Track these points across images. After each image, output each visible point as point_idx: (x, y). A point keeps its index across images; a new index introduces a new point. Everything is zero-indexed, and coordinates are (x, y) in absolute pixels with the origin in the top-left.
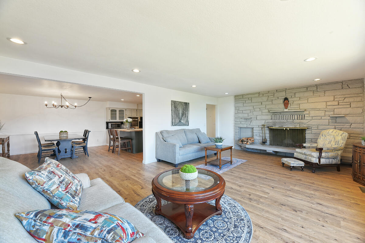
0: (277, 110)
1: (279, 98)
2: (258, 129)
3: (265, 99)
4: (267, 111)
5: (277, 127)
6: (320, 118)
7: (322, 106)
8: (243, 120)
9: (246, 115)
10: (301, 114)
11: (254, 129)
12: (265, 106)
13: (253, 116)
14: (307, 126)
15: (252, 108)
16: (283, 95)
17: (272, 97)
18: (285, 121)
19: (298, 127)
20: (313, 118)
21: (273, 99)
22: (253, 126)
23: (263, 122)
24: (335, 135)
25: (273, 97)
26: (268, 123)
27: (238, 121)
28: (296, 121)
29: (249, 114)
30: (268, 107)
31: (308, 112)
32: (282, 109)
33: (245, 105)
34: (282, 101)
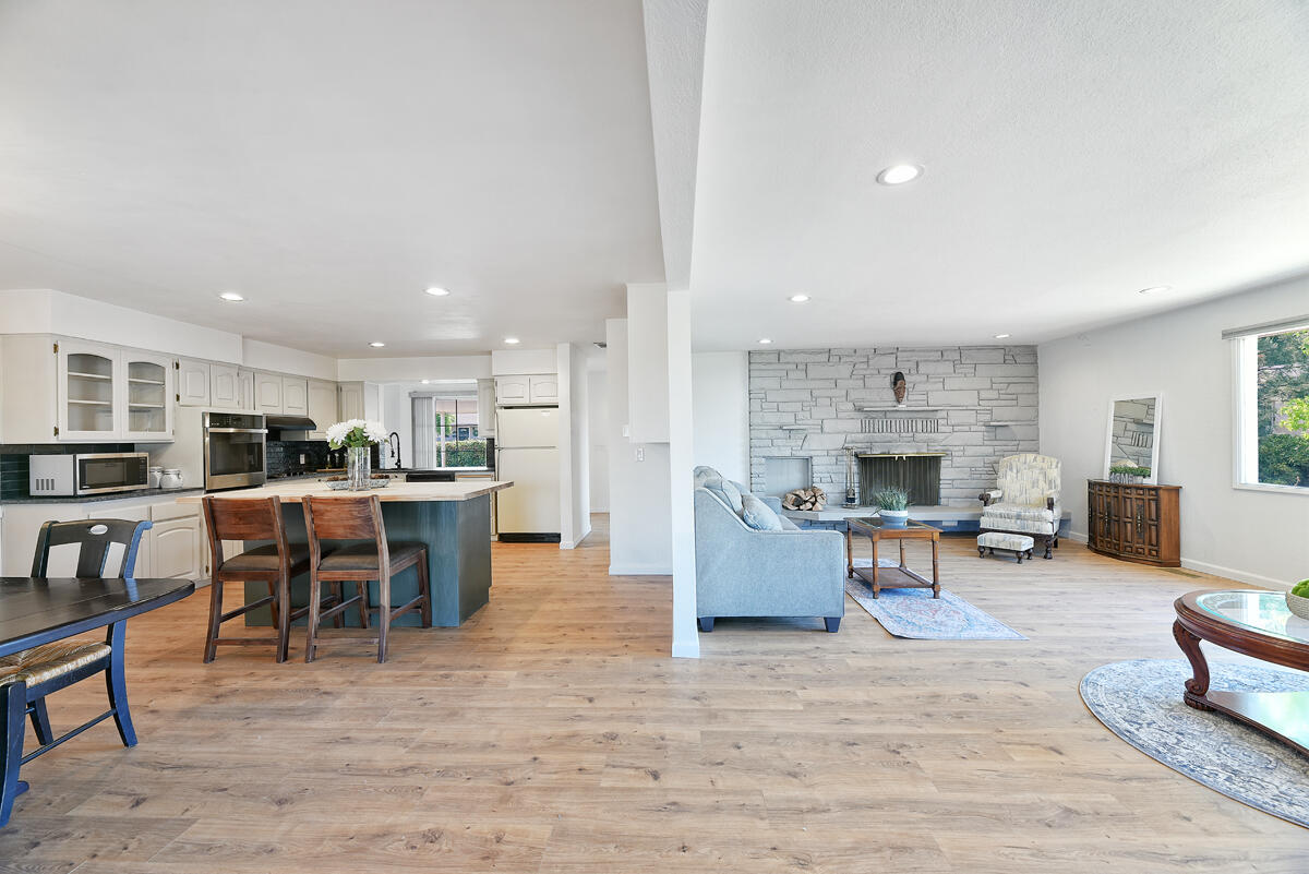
0: (878, 404)
1: (882, 371)
2: (826, 460)
3: (845, 370)
4: (850, 406)
5: (877, 452)
6: (967, 428)
7: (969, 399)
8: (780, 433)
9: (788, 419)
10: (929, 417)
11: (815, 461)
12: (844, 393)
13: (810, 422)
14: (945, 448)
15: (806, 396)
16: (889, 365)
17: (862, 366)
18: (896, 435)
19: (925, 452)
20: (956, 428)
21: (865, 372)
22: (812, 453)
23: (839, 441)
24: (1045, 465)
25: (865, 367)
26: (853, 442)
27: (764, 436)
28: (920, 436)
29: (800, 416)
30: (853, 395)
31: (944, 414)
32: (890, 404)
33: (786, 384)
34: (888, 381)
